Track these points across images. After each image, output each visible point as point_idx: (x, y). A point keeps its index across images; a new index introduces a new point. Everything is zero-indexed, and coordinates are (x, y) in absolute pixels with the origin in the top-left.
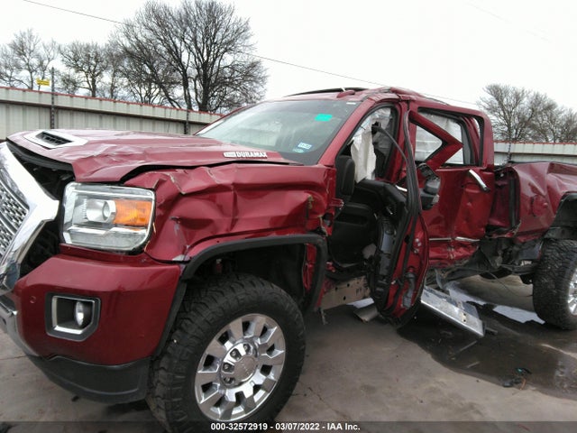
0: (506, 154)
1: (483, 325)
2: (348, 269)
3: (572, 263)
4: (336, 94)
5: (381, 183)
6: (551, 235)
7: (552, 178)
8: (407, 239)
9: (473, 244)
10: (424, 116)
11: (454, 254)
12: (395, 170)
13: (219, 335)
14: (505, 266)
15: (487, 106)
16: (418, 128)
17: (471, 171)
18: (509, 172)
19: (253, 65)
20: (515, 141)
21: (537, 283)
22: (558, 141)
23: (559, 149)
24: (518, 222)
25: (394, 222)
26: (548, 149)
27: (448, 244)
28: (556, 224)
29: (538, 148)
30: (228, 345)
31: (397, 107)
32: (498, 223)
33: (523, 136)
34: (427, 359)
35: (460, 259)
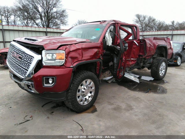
0: (142, 35)
1: (139, 80)
2: (106, 69)
3: (160, 63)
4: (100, 22)
5: (113, 46)
6: (155, 56)
7: (154, 41)
8: (121, 59)
9: (136, 60)
10: (122, 27)
11: (131, 63)
12: (115, 42)
13: (81, 85)
14: (143, 65)
15: (136, 21)
16: (121, 30)
17: (134, 41)
18: (144, 41)
19: (63, 11)
20: (144, 31)
21: (152, 69)
22: (156, 30)
23: (157, 33)
24: (146, 53)
25: (117, 55)
26: (153, 33)
27: (129, 61)
28: (156, 53)
29: (151, 33)
30: (83, 87)
31: (115, 25)
32: (141, 54)
33: (146, 30)
34: (126, 89)
35: (132, 64)
